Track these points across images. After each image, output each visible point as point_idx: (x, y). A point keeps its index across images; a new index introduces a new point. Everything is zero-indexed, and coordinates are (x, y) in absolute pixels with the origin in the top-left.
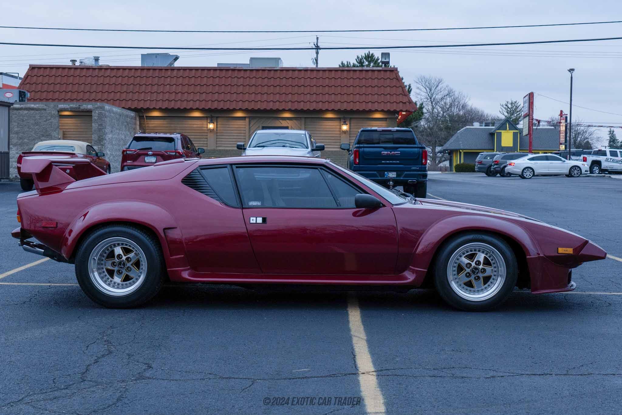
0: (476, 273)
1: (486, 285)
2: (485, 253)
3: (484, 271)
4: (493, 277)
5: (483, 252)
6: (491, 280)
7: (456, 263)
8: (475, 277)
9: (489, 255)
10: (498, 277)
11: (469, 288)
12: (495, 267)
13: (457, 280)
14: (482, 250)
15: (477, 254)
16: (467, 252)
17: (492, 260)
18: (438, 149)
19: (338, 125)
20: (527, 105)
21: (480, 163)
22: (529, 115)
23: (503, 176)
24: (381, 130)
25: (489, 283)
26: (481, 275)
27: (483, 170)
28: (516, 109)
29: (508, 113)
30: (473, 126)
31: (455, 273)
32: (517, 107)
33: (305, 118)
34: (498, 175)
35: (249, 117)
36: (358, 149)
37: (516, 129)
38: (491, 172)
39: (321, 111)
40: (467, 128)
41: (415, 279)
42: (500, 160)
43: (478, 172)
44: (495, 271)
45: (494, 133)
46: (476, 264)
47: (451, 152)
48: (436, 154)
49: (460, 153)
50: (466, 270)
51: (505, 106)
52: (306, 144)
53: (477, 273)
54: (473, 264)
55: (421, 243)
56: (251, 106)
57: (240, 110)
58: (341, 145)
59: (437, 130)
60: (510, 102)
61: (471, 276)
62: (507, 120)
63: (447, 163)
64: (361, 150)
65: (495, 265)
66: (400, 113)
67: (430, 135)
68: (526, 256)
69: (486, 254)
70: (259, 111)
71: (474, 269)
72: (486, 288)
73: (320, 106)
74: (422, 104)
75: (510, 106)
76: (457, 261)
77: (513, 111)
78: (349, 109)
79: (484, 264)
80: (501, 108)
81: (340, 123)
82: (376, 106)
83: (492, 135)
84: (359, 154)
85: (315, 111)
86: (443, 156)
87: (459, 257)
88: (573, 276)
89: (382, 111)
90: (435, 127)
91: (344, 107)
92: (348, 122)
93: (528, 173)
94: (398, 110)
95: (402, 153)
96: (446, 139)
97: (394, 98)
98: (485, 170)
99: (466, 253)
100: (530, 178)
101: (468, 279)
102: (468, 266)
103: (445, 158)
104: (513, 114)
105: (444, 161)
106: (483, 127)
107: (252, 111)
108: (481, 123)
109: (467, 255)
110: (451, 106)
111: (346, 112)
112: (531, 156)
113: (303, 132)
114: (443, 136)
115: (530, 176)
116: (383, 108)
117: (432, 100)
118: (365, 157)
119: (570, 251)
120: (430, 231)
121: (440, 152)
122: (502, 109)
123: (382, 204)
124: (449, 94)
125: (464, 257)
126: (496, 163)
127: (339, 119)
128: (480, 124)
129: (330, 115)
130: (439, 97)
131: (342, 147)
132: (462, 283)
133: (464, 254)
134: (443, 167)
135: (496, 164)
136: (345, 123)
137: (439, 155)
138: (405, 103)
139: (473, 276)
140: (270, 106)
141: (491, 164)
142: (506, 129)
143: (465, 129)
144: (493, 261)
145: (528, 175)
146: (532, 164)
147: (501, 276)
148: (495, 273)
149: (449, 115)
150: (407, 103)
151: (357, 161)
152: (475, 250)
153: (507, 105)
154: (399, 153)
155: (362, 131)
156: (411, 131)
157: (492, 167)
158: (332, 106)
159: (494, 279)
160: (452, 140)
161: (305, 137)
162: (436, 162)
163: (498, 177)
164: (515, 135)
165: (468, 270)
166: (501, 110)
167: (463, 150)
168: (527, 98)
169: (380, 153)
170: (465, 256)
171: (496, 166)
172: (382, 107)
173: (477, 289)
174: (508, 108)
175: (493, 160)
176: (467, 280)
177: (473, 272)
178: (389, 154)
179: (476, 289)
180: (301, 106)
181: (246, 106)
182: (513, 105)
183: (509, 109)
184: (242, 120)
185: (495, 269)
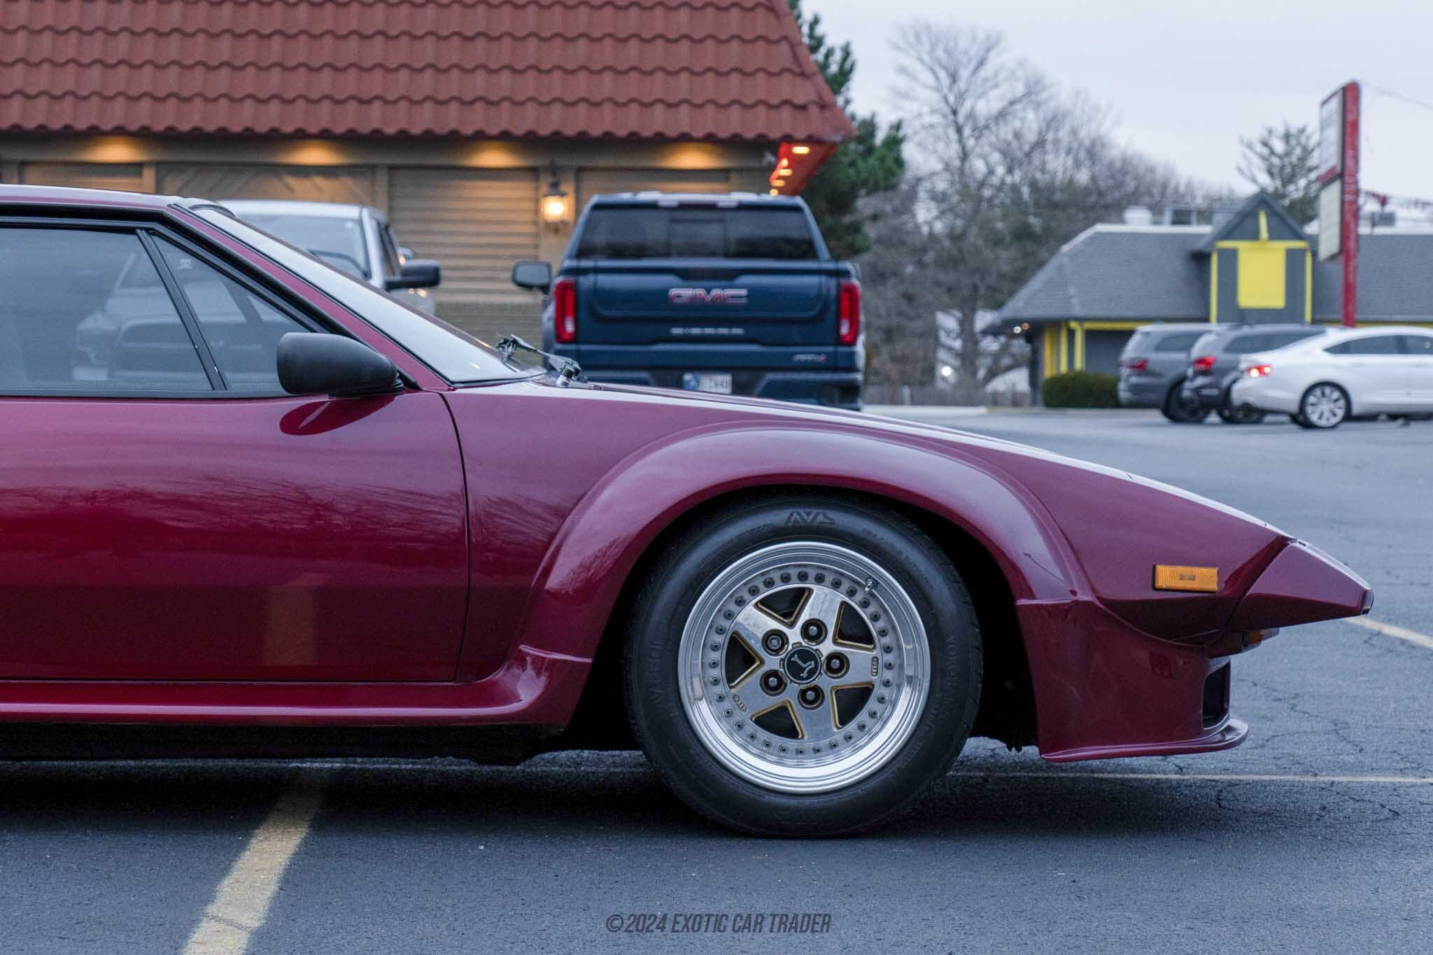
0: (804, 675)
1: (851, 727)
2: (846, 585)
3: (838, 664)
4: (879, 690)
5: (836, 585)
6: (872, 704)
7: (721, 631)
8: (803, 693)
9: (859, 596)
10: (899, 687)
11: (777, 740)
12: (888, 650)
13: (727, 704)
14: (829, 578)
15: (810, 591)
16: (769, 584)
17: (875, 618)
18: (984, 319)
19: (521, 199)
20: (1333, 134)
21: (1140, 367)
22: (1341, 176)
23: (1229, 420)
24: (674, 204)
25: (863, 716)
26: (826, 682)
27: (1153, 397)
28: (1302, 159)
29: (1271, 174)
30: (1122, 221)
31: (719, 673)
32: (1307, 152)
33: (392, 168)
34: (1213, 418)
35: (157, 165)
36: (571, 279)
37: (1299, 236)
38: (1183, 404)
39: (458, 141)
40: (1099, 234)
41: (540, 698)
42: (1220, 356)
43: (1133, 405)
44: (889, 666)
45: (1207, 250)
46: (805, 632)
47: (1036, 331)
48: (976, 343)
49: (1071, 334)
50: (762, 662)
51: (1259, 148)
52: (361, 259)
53: (812, 673)
54: (794, 636)
55: (563, 548)
56: (165, 118)
57: (120, 132)
58: (514, 271)
59: (980, 243)
60: (1280, 129)
61: (786, 685)
62: (1262, 201)
63: (1018, 380)
64: (586, 282)
65: (886, 640)
66: (784, 148)
67: (953, 261)
68: (1013, 600)
69: (851, 593)
70: (197, 138)
71: (795, 658)
72: (849, 738)
73: (450, 120)
74: (898, 126)
75: (1279, 146)
76: (725, 624)
77: (1294, 167)
78: (570, 131)
79: (841, 635)
80: (1245, 156)
81: (537, 189)
82: (682, 121)
83: (1200, 259)
84: (576, 302)
85: (430, 141)
86: (1004, 350)
87: (733, 607)
88: (1237, 694)
89: (710, 141)
90: (974, 230)
91: (553, 121)
92: (568, 187)
93: (1325, 407)
94: (775, 134)
95: (754, 292)
96: (1019, 278)
97: (760, 88)
98: (1160, 397)
99: (761, 586)
100: (1333, 427)
101: (772, 702)
102: (775, 643)
103: (1013, 356)
104: (1290, 180)
105: (1009, 369)
106: (1167, 228)
107: (170, 138)
108: (1156, 210)
109: (764, 599)
110: (1040, 144)
111: (557, 143)
112: (1336, 335)
113: (351, 211)
114: (1006, 268)
115: (1335, 415)
116: (710, 129)
117: (961, 120)
118: (606, 313)
119: (1206, 579)
120: (606, 494)
121: (993, 331)
122: (1249, 162)
123: (402, 377)
124: (1032, 92)
125: (756, 605)
126: (1205, 366)
127: (532, 173)
128: (1154, 214)
129: (493, 158)
130: (986, 106)
131: (519, 278)
132: (745, 716)
133: (754, 592)
134: (1003, 393)
135: (1205, 373)
136: (555, 190)
137: (991, 345)
138: (803, 107)
139: (793, 689)
140: (243, 118)
141: (1181, 370)
142: (1255, 236)
143: (1092, 238)
144: (881, 624)
145: (1327, 414)
146: (1342, 368)
147: (910, 680)
148: (888, 675)
149: (1034, 185)
150: (814, 110)
151: (570, 327)
152: (803, 577)
153: (1265, 144)
154: (740, 297)
155: (598, 207)
156: (797, 209)
157: (1187, 385)
158: (503, 120)
159: (881, 700)
160: (1036, 283)
161: (358, 229)
162: (974, 374)
163: (1213, 425)
164: (1293, 261)
165: (773, 662)
166: (1244, 165)
167: (1081, 320)
168: (1335, 104)
169: (663, 294)
170: (762, 602)
171: (1200, 381)
172: (708, 122)
173: (812, 744)
174: (1272, 152)
175: (1189, 354)
176: (770, 702)
177: (795, 670)
178: (702, 300)
179: (807, 742)
180: (374, 119)
181: (143, 115)
182: (1293, 142)
183: (1275, 161)
184: (128, 175)
185: (889, 658)
